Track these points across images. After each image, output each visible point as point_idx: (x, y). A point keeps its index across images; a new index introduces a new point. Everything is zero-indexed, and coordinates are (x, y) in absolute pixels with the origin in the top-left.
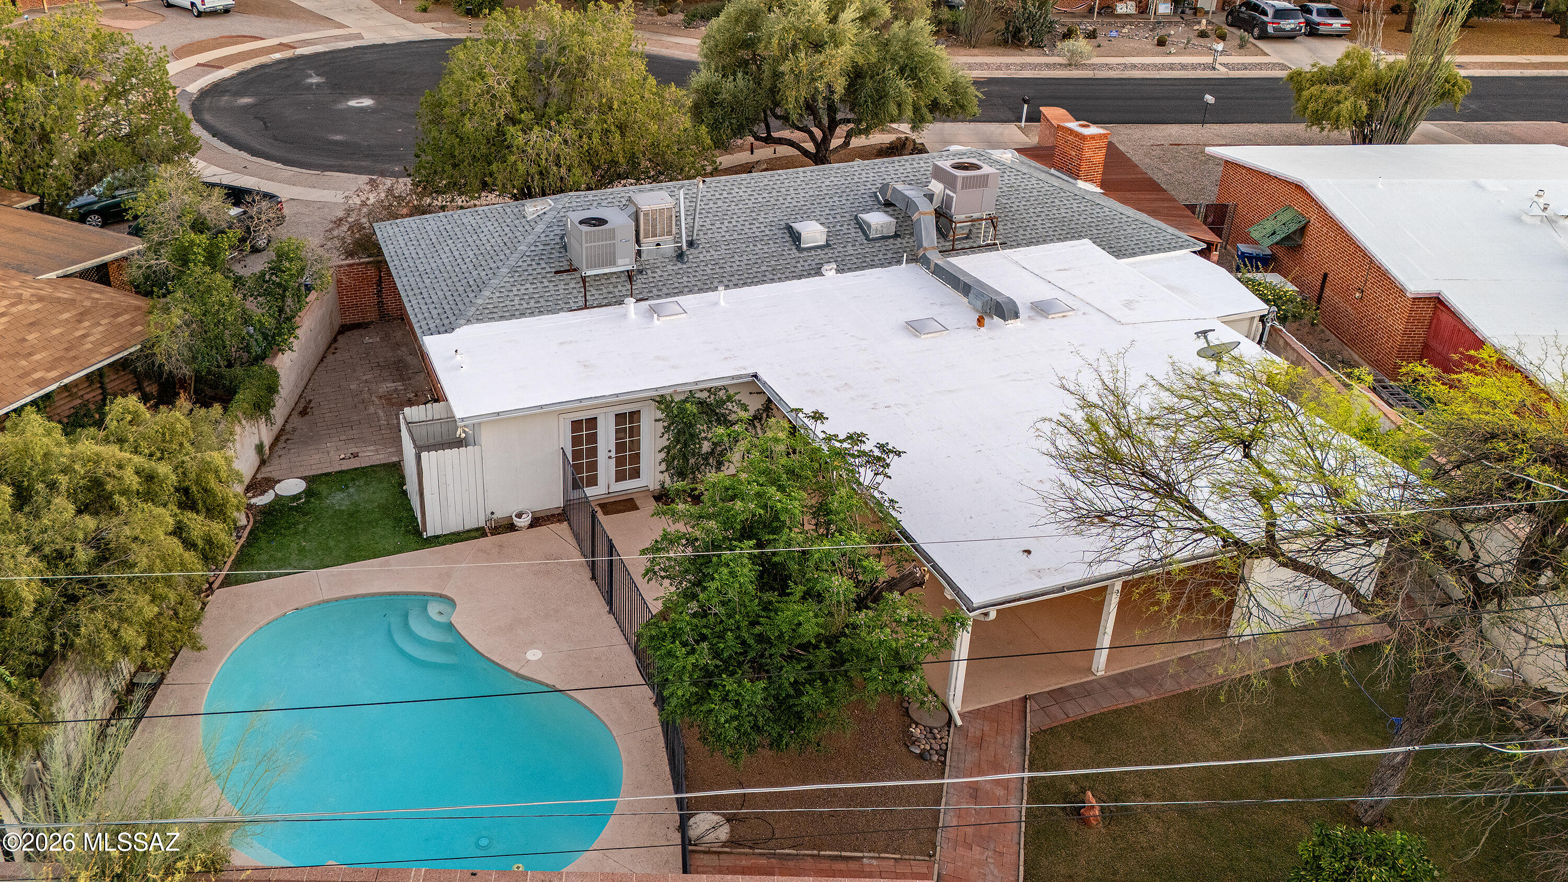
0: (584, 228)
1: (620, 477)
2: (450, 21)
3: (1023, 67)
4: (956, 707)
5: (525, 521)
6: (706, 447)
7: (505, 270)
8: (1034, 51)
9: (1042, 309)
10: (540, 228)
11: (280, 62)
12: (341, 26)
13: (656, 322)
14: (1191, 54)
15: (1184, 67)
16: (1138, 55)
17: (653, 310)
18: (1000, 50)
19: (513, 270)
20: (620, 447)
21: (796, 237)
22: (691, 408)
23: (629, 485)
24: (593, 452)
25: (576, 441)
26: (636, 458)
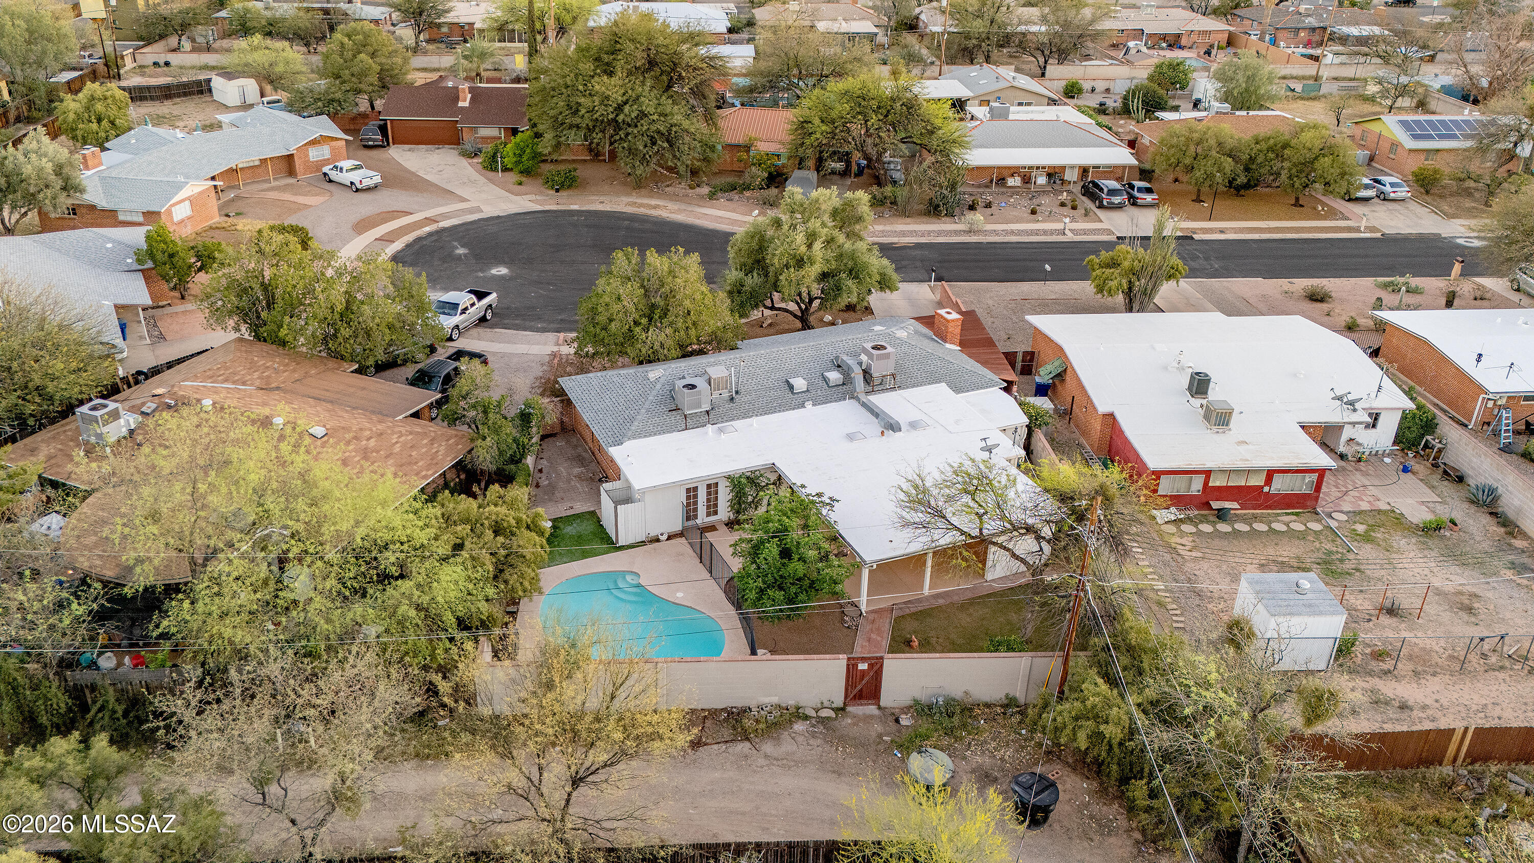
0: (686, 390)
1: (708, 515)
2: (541, 193)
3: (939, 233)
4: (864, 608)
5: (665, 537)
6: (750, 499)
7: (643, 411)
8: (947, 219)
9: (913, 425)
10: (658, 386)
11: (430, 234)
12: (464, 200)
13: (723, 436)
14: (1052, 221)
15: (1045, 232)
16: (1017, 222)
17: (721, 430)
18: (925, 219)
19: (648, 411)
20: (708, 500)
21: (791, 387)
22: (743, 480)
23: (712, 518)
24: (696, 503)
25: (688, 498)
26: (716, 505)
